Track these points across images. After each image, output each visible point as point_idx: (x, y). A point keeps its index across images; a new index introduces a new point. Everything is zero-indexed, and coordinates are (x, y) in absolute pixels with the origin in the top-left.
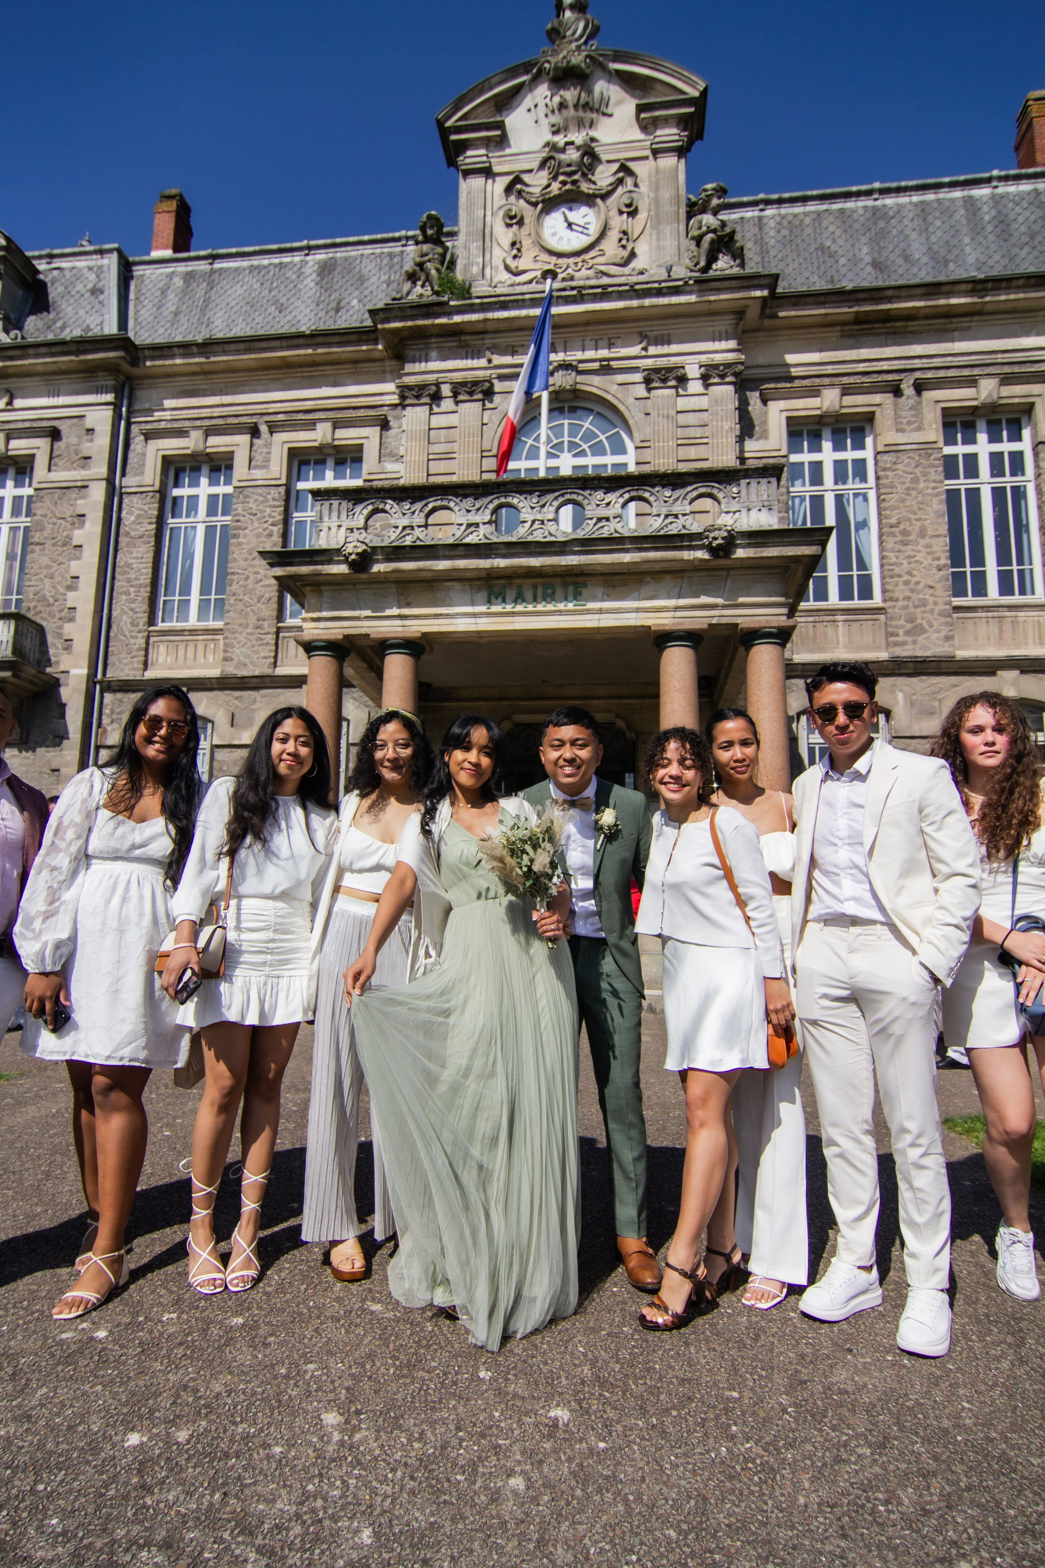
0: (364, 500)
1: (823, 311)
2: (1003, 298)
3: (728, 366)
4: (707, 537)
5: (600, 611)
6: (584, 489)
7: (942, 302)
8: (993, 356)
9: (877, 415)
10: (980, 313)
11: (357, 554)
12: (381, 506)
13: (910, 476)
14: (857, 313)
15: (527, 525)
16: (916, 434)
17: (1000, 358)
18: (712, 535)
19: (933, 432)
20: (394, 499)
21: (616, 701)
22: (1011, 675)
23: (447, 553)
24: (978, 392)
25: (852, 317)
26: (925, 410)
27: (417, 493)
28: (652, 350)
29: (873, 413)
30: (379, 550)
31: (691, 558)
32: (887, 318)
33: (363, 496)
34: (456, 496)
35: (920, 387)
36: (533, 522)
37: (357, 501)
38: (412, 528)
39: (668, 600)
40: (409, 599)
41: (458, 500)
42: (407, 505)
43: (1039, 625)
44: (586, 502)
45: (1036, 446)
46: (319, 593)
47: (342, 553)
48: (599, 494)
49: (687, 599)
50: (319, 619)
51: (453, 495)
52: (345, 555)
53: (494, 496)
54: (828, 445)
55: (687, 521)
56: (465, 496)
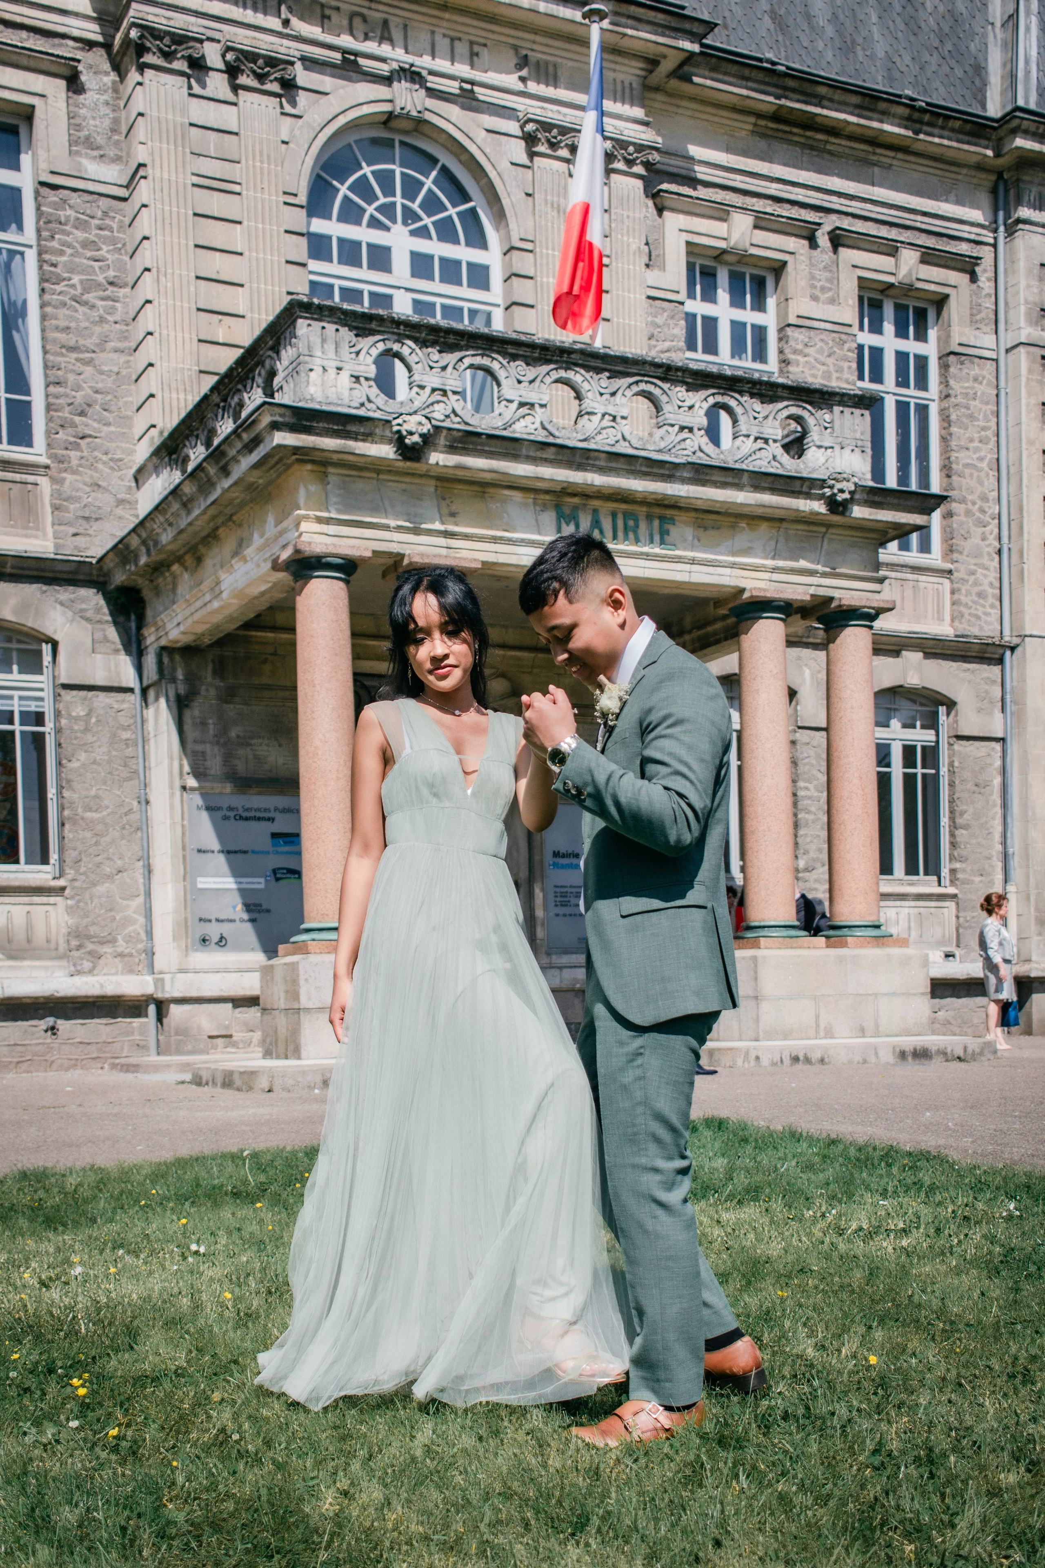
0: (372, 332)
1: (745, 92)
2: (936, 140)
3: (640, 148)
4: (831, 487)
5: (693, 561)
6: (662, 379)
7: (875, 124)
8: (912, 217)
9: (790, 268)
10: (905, 150)
11: (421, 435)
12: (396, 347)
13: (823, 368)
14: (781, 106)
15: (596, 419)
16: (831, 308)
17: (920, 221)
18: (839, 486)
19: (848, 312)
20: (416, 340)
23: (532, 453)
24: (897, 266)
25: (772, 109)
26: (842, 275)
27: (451, 339)
28: (533, 87)
29: (785, 264)
30: (445, 432)
31: (807, 509)
32: (810, 124)
33: (374, 325)
34: (504, 354)
35: (837, 240)
36: (604, 415)
37: (362, 332)
38: (444, 393)
39: (766, 558)
40: (454, 507)
41: (505, 362)
42: (434, 353)
43: (939, 595)
44: (664, 399)
45: (945, 357)
46: (323, 478)
47: (396, 428)
48: (680, 392)
49: (785, 559)
50: (328, 521)
51: (499, 353)
52: (399, 432)
53: (552, 366)
54: (723, 295)
55: (776, 449)
56: (514, 357)
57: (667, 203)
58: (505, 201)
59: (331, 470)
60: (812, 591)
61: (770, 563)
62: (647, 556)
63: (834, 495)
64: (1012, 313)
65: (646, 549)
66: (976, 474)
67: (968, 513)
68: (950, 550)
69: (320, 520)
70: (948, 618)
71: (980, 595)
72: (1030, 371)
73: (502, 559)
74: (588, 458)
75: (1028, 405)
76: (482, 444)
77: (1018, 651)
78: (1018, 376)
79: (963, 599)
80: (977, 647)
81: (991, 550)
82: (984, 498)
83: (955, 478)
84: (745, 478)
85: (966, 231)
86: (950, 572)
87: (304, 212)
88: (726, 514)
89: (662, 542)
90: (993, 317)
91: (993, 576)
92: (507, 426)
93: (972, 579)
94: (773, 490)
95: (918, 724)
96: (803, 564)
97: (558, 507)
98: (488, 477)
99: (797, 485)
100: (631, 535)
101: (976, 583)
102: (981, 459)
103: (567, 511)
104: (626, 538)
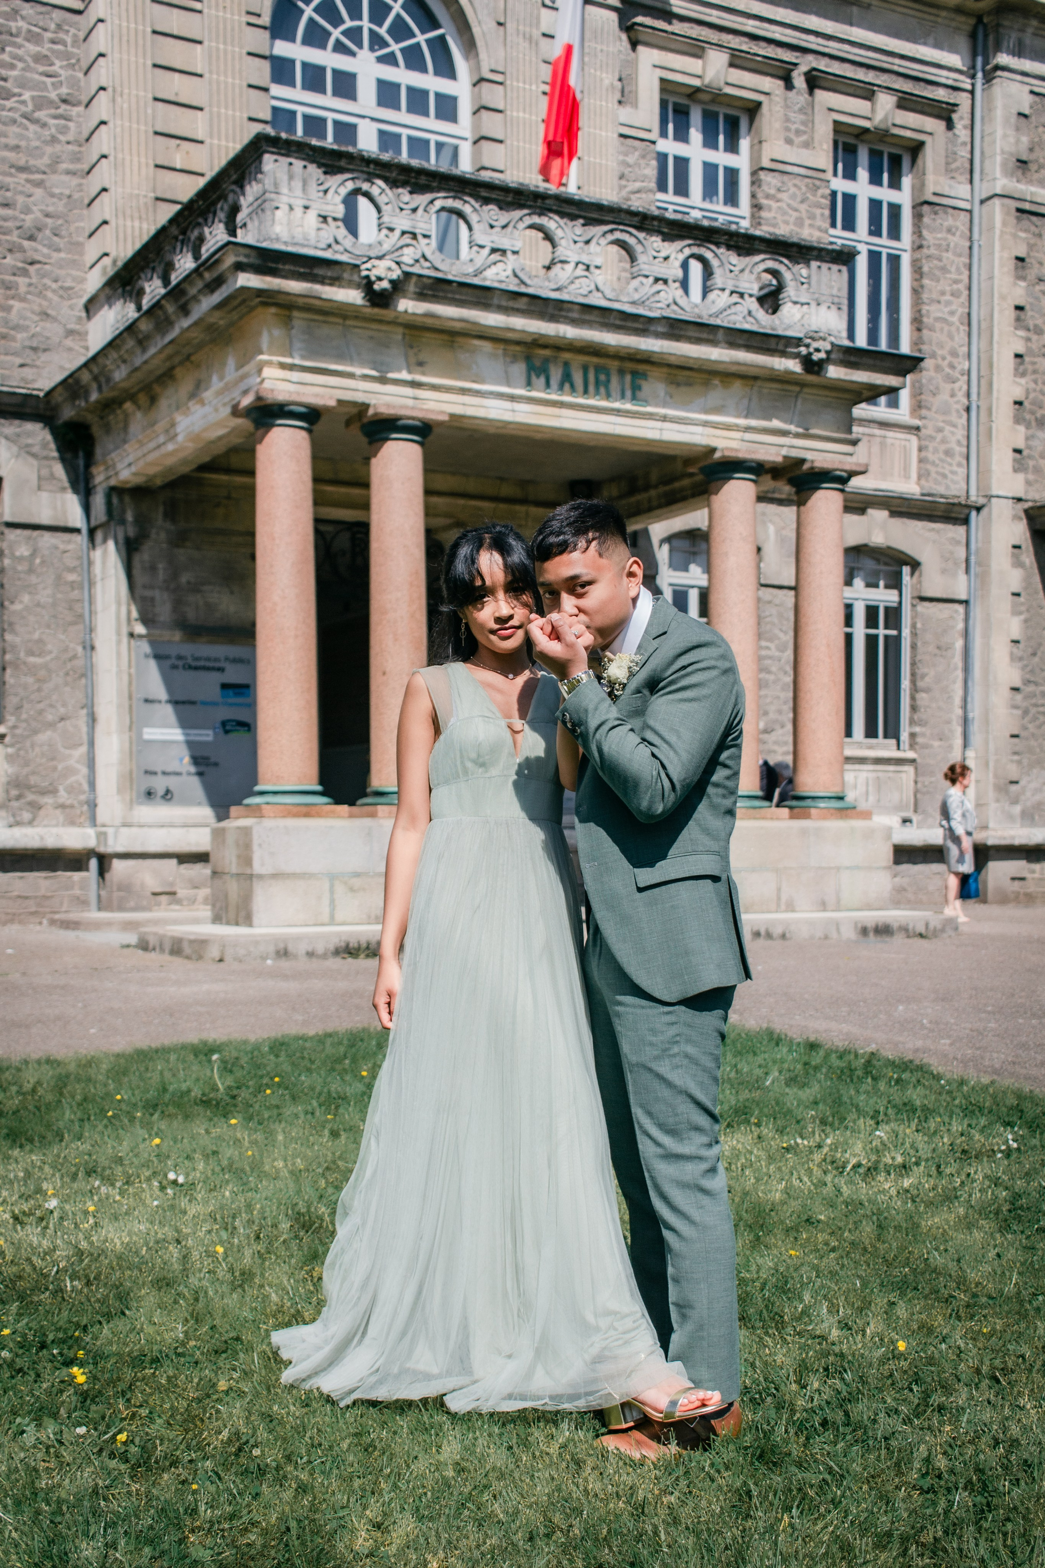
0: (341, 170)
4: (807, 346)
5: (664, 419)
6: (639, 228)
8: (890, 59)
9: (765, 109)
11: (391, 282)
12: (365, 186)
13: (795, 214)
15: (569, 267)
16: (805, 152)
17: (898, 65)
19: (822, 157)
20: (386, 180)
21: (461, 502)
22: (879, 515)
23: (504, 303)
24: (873, 110)
26: (818, 118)
27: (423, 180)
29: (759, 104)
30: (414, 279)
31: (782, 368)
33: (343, 163)
34: (477, 197)
35: (814, 81)
36: (577, 264)
37: (331, 170)
38: (414, 236)
39: (738, 416)
40: (422, 357)
41: (477, 205)
42: (404, 194)
43: (906, 451)
44: (639, 248)
45: (920, 205)
46: (287, 322)
47: (364, 273)
48: (655, 241)
49: (758, 418)
50: (292, 367)
51: (471, 195)
52: (367, 277)
53: (526, 211)
54: (696, 135)
55: (752, 304)
56: (486, 201)
57: (641, 37)
58: (476, 30)
59: (296, 314)
60: (784, 451)
61: (742, 422)
62: (618, 412)
63: (810, 354)
64: (987, 163)
65: (617, 405)
66: (946, 328)
67: (938, 368)
68: (918, 406)
69: (283, 366)
70: (914, 475)
71: (948, 453)
72: (1004, 224)
73: (470, 412)
74: (561, 310)
75: (1001, 258)
76: (453, 292)
77: (984, 512)
78: (991, 228)
79: (930, 456)
80: (943, 507)
81: (960, 408)
82: (954, 354)
83: (925, 332)
84: (720, 335)
85: (943, 76)
86: (918, 429)
87: (267, 35)
88: (700, 370)
89: (634, 398)
90: (968, 166)
91: (961, 433)
92: (478, 273)
93: (939, 436)
94: (748, 348)
95: (882, 583)
96: (776, 423)
97: (528, 358)
98: (458, 326)
99: (772, 344)
100: (602, 390)
101: (944, 441)
102: (952, 313)
103: (537, 363)
104: (597, 393)
